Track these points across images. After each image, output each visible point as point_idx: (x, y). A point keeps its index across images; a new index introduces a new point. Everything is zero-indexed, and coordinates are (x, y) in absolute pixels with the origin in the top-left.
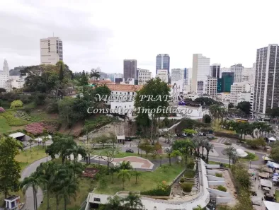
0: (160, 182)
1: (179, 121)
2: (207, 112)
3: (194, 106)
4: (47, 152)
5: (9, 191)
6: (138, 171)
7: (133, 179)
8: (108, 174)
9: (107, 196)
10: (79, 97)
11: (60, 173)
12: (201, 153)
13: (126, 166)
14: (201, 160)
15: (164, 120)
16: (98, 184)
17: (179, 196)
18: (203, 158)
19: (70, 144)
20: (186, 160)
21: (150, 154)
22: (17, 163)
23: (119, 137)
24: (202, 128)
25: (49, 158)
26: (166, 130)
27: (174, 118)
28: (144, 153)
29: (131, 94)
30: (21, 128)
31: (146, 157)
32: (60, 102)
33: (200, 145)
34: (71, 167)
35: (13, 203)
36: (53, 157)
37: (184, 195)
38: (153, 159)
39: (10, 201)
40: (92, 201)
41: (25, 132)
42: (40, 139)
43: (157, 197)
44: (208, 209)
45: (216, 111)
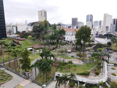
0: (85, 70)
1: (95, 44)
2: (109, 40)
3: (103, 38)
4: (40, 55)
5: (27, 69)
6: (76, 65)
7: (74, 68)
8: (63, 65)
9: (62, 74)
10: (52, 34)
11: (44, 63)
12: (105, 59)
13: (70, 62)
14: (105, 62)
15: (89, 44)
16: (59, 69)
17: (93, 76)
18: (106, 61)
19: (48, 53)
20: (98, 61)
21: (81, 58)
22: (29, 59)
23: (69, 51)
24: (107, 48)
26: (89, 48)
27: (93, 43)
28: (79, 57)
29: (74, 32)
30: (31, 46)
31: (80, 59)
32: (45, 36)
33: (105, 55)
34: (49, 61)
35: (28, 74)
36: (42, 57)
37: (96, 76)
38: (83, 60)
39: (27, 73)
40: (57, 75)
41: (33, 48)
42: (38, 51)
43: (83, 76)
44: (106, 83)
45: (114, 40)
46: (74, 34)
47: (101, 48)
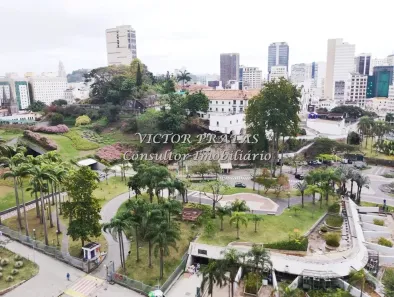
0: (291, 230)
1: (309, 142)
2: (354, 127)
3: (333, 119)
4: (130, 185)
5: (89, 236)
6: (258, 215)
7: (251, 225)
8: (214, 217)
9: (221, 249)
10: (163, 109)
11: (153, 214)
13: (239, 207)
14: (350, 200)
15: (288, 141)
16: (201, 231)
17: (320, 252)
21: (271, 190)
23: (224, 166)
24: (345, 153)
25: (133, 193)
26: (292, 155)
27: (302, 138)
28: (262, 188)
29: (238, 102)
30: (92, 153)
31: (265, 194)
34: (167, 206)
35: (92, 253)
36: (138, 192)
37: (328, 250)
38: (277, 197)
39: (89, 250)
40: (196, 254)
41: (97, 158)
42: (117, 168)
43: (287, 252)
46: (238, 109)
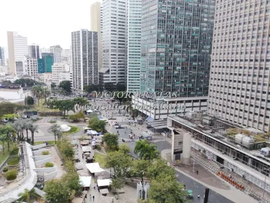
2: (29, 94)
3: (14, 88)
12: (25, 136)
14: (26, 143)
17: (2, 187)
18: (28, 141)
20: (9, 147)
24: (25, 110)
33: (23, 128)
44: (36, 189)
45: (38, 92)
47: (12, 113)
